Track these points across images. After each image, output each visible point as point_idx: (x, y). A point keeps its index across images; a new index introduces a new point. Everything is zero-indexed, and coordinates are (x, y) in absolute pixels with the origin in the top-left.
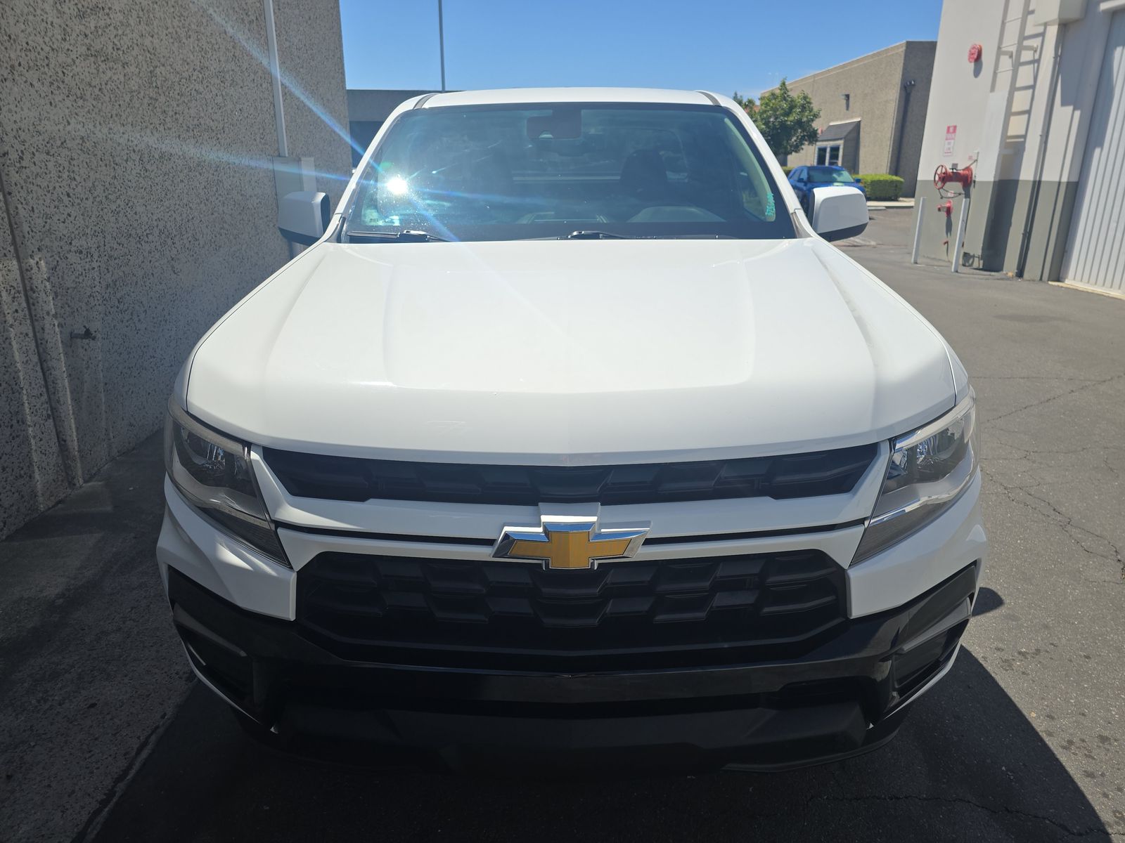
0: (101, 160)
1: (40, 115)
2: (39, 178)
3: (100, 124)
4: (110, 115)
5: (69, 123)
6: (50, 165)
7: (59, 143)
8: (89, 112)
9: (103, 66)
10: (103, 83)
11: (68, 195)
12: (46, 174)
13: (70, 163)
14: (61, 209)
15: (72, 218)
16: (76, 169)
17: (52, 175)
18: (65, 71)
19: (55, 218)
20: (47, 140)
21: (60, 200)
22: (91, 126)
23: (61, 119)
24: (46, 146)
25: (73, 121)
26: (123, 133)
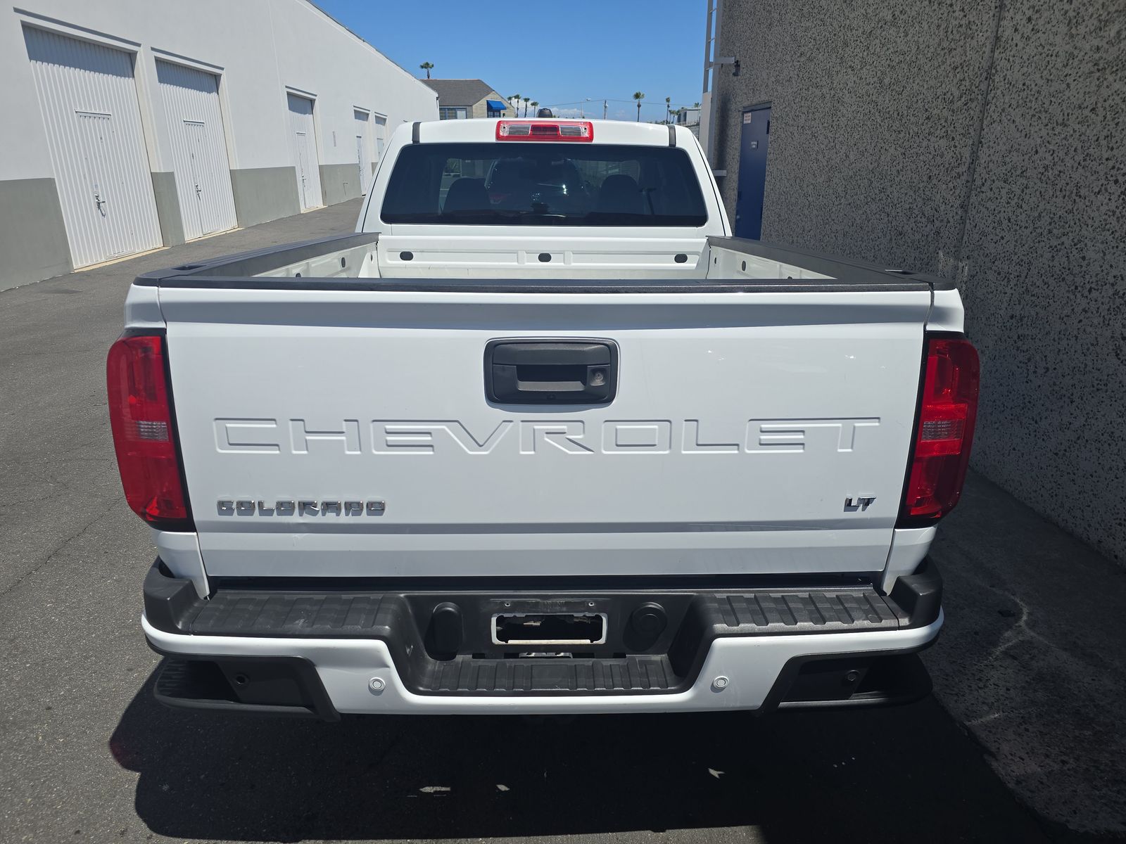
0: (1061, 191)
1: (1012, 147)
2: (989, 202)
3: (1075, 150)
4: (1096, 138)
5: (1037, 152)
6: (1004, 192)
7: (1019, 172)
8: (1065, 138)
9: (1111, 78)
10: (1101, 100)
11: (1009, 221)
12: (997, 199)
13: (1023, 191)
14: (998, 231)
15: (1003, 242)
16: (1027, 197)
17: (1002, 201)
18: (1052, 99)
19: (989, 238)
20: (1009, 170)
21: (1000, 223)
22: (1061, 154)
23: (1030, 150)
24: (1006, 175)
25: (1042, 150)
26: (1107, 159)
